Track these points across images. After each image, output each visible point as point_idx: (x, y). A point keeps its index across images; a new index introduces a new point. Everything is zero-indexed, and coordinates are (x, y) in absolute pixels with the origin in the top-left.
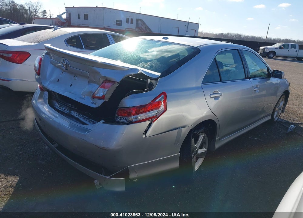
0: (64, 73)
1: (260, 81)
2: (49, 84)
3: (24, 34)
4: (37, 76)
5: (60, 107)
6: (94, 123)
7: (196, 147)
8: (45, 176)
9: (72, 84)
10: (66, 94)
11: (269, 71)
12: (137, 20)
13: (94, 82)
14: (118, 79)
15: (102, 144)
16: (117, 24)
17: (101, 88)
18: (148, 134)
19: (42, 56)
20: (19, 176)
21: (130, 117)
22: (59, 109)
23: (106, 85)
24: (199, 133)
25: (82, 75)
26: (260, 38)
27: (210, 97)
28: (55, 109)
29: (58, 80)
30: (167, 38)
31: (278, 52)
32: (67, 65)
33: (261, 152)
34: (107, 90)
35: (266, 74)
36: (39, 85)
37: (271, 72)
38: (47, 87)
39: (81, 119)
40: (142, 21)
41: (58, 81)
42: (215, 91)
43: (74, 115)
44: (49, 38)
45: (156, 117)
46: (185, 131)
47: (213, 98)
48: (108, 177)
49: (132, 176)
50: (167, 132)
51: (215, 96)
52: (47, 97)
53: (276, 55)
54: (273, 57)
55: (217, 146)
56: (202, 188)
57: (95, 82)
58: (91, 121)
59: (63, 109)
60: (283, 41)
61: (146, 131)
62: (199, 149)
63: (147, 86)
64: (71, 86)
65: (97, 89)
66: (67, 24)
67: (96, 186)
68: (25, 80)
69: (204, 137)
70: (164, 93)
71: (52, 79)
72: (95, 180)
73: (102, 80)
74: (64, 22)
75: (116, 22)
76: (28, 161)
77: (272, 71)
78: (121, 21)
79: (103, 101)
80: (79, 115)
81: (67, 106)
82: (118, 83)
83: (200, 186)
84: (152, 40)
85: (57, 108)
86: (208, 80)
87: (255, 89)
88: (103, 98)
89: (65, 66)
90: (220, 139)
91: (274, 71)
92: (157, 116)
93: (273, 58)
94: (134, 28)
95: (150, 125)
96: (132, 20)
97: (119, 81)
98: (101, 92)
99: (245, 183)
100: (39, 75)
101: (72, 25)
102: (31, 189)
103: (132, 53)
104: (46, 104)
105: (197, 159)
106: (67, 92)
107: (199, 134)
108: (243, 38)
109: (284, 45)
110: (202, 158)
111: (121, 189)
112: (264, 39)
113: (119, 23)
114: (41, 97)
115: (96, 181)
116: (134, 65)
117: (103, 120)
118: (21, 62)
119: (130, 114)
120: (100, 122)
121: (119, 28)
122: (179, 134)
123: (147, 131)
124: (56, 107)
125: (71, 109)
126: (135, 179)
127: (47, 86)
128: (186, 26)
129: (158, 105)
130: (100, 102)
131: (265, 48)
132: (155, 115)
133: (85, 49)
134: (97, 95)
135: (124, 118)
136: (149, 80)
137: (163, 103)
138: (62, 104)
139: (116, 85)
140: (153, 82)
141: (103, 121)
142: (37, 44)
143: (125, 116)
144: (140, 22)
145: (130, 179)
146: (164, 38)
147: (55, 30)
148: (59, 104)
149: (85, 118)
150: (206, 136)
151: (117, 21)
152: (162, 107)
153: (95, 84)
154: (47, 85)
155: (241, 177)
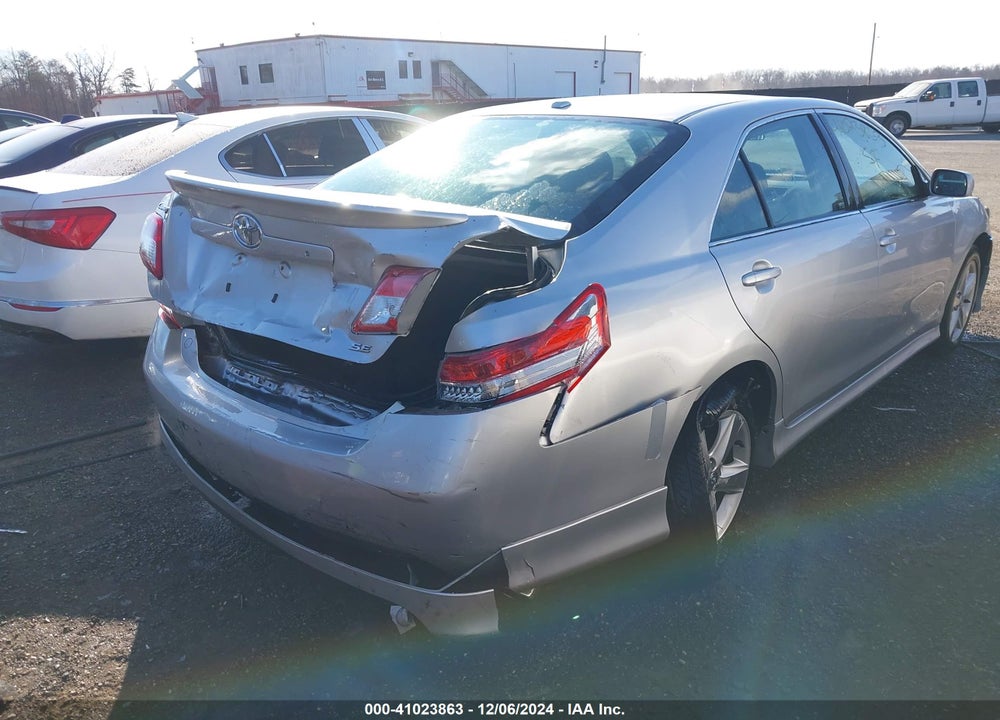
0: (244, 259)
1: (890, 213)
2: (197, 304)
3: (81, 152)
4: (156, 283)
5: (241, 374)
6: (368, 417)
7: (712, 459)
8: (221, 609)
9: (276, 295)
10: (261, 330)
11: (919, 174)
12: (435, 65)
13: (353, 279)
14: (435, 258)
15: (402, 481)
16: (372, 86)
17: (379, 294)
18: (556, 432)
19: (162, 213)
20: (138, 618)
21: (488, 384)
22: (238, 381)
23: (399, 282)
24: (722, 411)
25: (308, 260)
26: (849, 75)
27: (745, 285)
28: (225, 382)
29: (229, 285)
30: (567, 105)
31: (918, 113)
32: (251, 232)
33: (925, 452)
34: (401, 300)
35: (911, 188)
36: (161, 311)
37: (926, 178)
38: (192, 313)
39: (321, 408)
40: (451, 65)
41: (228, 290)
42: (757, 263)
43: (294, 397)
44: (167, 152)
45: (579, 372)
46: (677, 410)
47: (754, 287)
48: (437, 593)
49: (518, 579)
50: (619, 421)
51: (759, 278)
52: (195, 347)
53: (914, 122)
54: (904, 131)
55: (780, 448)
56: (751, 595)
57: (356, 277)
58: (354, 409)
59: (255, 380)
60: (926, 76)
61: (549, 424)
62: (724, 464)
63: (531, 272)
64: (274, 301)
65: (369, 300)
66: (207, 103)
67: (399, 627)
68: (108, 301)
69: (737, 423)
70: (597, 289)
71: (206, 285)
72: (392, 607)
73: (380, 270)
74: (196, 100)
75: (365, 78)
76: (158, 567)
77: (930, 173)
78: (382, 74)
79: (391, 339)
80: (313, 393)
81: (264, 369)
82: (435, 273)
83: (742, 587)
84: (516, 117)
85: (232, 379)
86: (729, 228)
87: (883, 243)
88: (391, 326)
89: (246, 234)
90: (786, 424)
91: (937, 173)
92: (581, 370)
93: (905, 135)
94: (429, 92)
95: (559, 402)
96: (417, 65)
97: (438, 264)
98: (380, 312)
99: (893, 564)
100: (160, 278)
101: (222, 105)
102: (183, 658)
103: (460, 166)
104: (194, 370)
105: (719, 498)
106: (263, 323)
107: (720, 414)
108: (792, 80)
109: (934, 89)
110: (736, 495)
111: (484, 626)
112: (862, 78)
113: (376, 80)
114: (173, 348)
115: (394, 610)
116: (472, 205)
117: (397, 403)
118: (86, 242)
119: (486, 374)
120: (390, 410)
121: (377, 96)
122: (658, 423)
123: (552, 422)
124: (229, 377)
125: (281, 379)
126: (527, 588)
127: (191, 310)
128: (599, 65)
129: (577, 333)
130: (382, 344)
131: (872, 105)
132: (572, 366)
133: (288, 176)
134: (367, 322)
135: (468, 390)
136: (534, 249)
137: (594, 321)
138: (248, 364)
139: (431, 280)
140: (550, 255)
141: (397, 406)
142: (130, 177)
143: (472, 381)
144: (444, 71)
145: (510, 592)
146: (556, 106)
147: (181, 125)
148: (236, 367)
149: (336, 402)
150: (741, 417)
151: (370, 74)
152: (594, 338)
153: (357, 286)
154: (192, 306)
155: (878, 546)
